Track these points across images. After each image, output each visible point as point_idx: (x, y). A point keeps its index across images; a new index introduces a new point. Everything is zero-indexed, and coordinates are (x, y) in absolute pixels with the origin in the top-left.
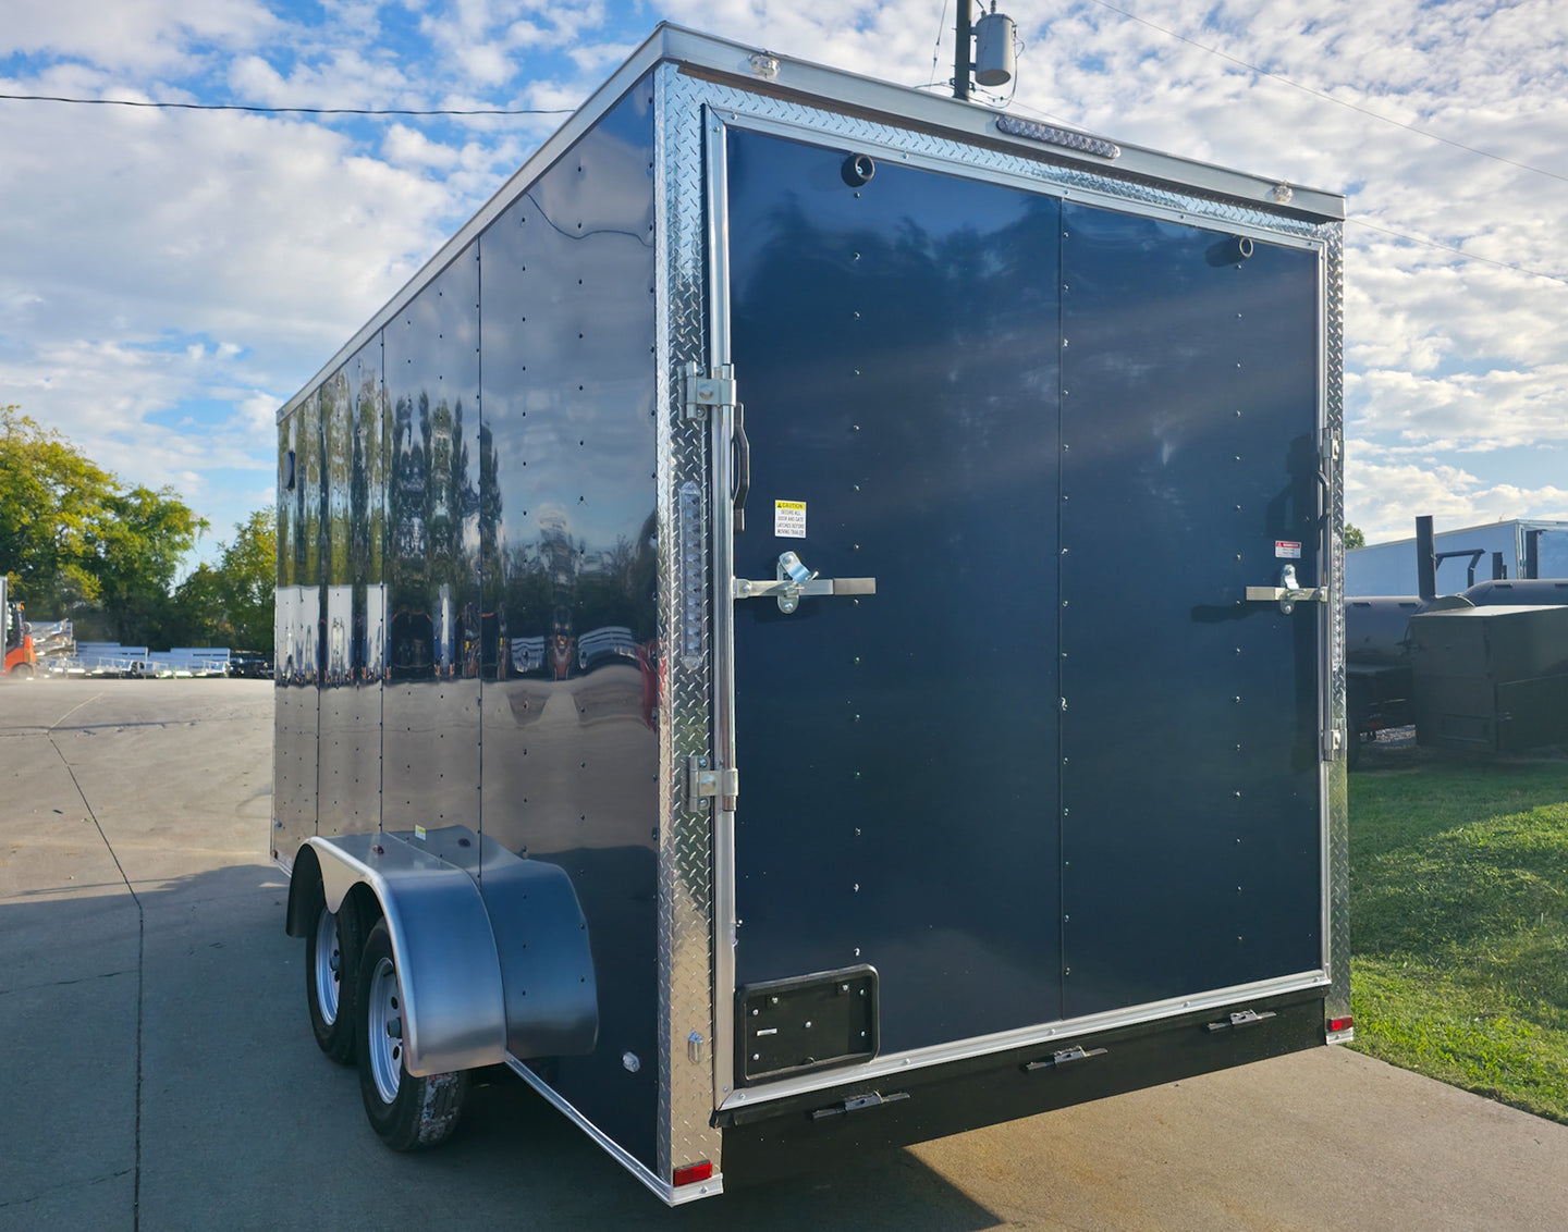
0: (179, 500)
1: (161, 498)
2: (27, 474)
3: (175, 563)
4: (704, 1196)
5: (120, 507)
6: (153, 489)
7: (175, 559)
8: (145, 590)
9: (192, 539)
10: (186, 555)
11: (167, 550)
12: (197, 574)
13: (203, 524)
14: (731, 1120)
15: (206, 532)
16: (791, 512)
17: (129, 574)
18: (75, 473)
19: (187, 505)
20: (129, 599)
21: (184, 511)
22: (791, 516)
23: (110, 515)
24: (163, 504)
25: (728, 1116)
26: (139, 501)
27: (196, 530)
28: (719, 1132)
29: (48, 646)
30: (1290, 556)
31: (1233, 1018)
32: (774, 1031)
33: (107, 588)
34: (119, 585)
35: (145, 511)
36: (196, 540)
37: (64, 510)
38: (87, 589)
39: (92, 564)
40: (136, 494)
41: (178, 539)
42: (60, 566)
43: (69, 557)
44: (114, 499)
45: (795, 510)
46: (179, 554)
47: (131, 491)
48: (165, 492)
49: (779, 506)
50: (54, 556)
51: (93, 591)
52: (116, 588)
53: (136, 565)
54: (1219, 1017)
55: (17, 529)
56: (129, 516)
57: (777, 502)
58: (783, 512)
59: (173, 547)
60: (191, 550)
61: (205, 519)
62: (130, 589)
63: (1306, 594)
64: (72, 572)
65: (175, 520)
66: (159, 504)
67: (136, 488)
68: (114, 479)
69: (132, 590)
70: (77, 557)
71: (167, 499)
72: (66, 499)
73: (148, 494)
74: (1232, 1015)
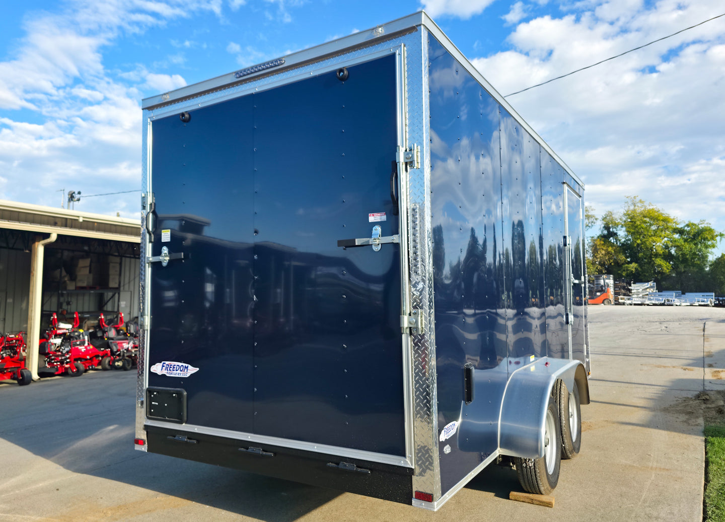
0: (709, 225)
1: (700, 226)
2: (638, 223)
3: (708, 254)
4: (143, 451)
5: (681, 232)
6: (696, 222)
7: (708, 252)
8: (692, 267)
9: (716, 243)
10: (713, 250)
11: (704, 249)
12: (720, 258)
13: (721, 235)
14: (148, 430)
15: (723, 239)
17: (685, 261)
18: (658, 220)
19: (713, 228)
20: (684, 272)
21: (710, 230)
22: (166, 235)
23: (676, 236)
24: (701, 228)
26: (689, 228)
27: (718, 238)
28: (146, 432)
29: (643, 292)
30: (379, 220)
31: (341, 465)
33: (675, 268)
34: (680, 266)
35: (691, 232)
36: (718, 243)
37: (654, 236)
38: (665, 268)
39: (668, 257)
40: (688, 226)
41: (709, 243)
42: (654, 259)
43: (657, 255)
44: (677, 228)
45: (167, 233)
46: (710, 250)
47: (685, 224)
48: (701, 223)
49: (163, 232)
50: (652, 255)
51: (668, 269)
52: (678, 267)
53: (688, 257)
54: (335, 461)
55: (635, 245)
56: (685, 235)
59: (707, 247)
60: (716, 248)
61: (722, 233)
62: (685, 267)
63: (388, 240)
64: (659, 261)
65: (707, 235)
66: (699, 229)
67: (687, 223)
68: (676, 220)
69: (686, 268)
70: (660, 255)
71: (703, 226)
72: (655, 231)
73: (693, 224)
74: (342, 462)
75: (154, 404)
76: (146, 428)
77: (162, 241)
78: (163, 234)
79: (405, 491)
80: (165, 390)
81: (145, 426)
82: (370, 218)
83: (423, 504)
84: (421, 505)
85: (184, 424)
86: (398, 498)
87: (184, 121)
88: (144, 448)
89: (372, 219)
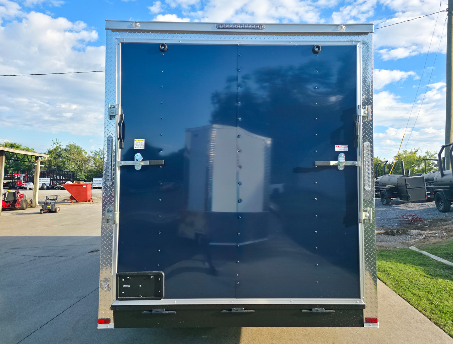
4: (107, 328)
14: (115, 309)
16: (140, 142)
22: (139, 143)
25: (115, 307)
28: (112, 312)
30: (343, 150)
31: (313, 310)
32: (129, 286)
45: (141, 142)
49: (136, 141)
54: (308, 308)
57: (135, 140)
58: (137, 142)
63: (350, 163)
74: (313, 308)
75: (124, 287)
76: (113, 308)
77: (135, 148)
78: (135, 142)
79: (358, 319)
80: (139, 274)
81: (112, 306)
82: (336, 148)
83: (371, 325)
84: (370, 325)
85: (162, 299)
86: (354, 324)
87: (163, 51)
88: (111, 326)
89: (337, 149)
